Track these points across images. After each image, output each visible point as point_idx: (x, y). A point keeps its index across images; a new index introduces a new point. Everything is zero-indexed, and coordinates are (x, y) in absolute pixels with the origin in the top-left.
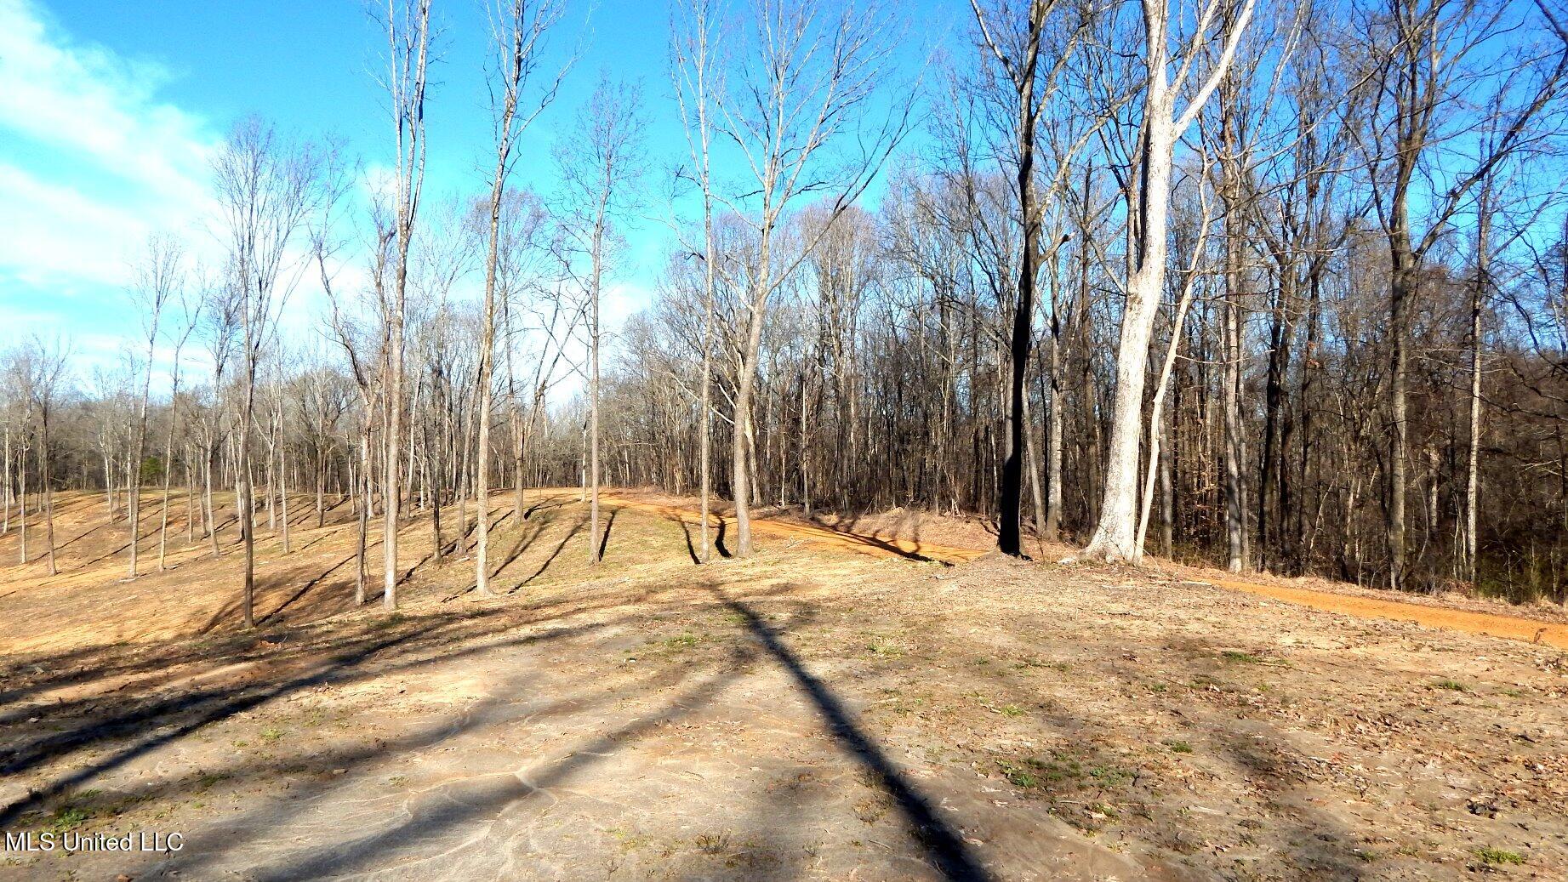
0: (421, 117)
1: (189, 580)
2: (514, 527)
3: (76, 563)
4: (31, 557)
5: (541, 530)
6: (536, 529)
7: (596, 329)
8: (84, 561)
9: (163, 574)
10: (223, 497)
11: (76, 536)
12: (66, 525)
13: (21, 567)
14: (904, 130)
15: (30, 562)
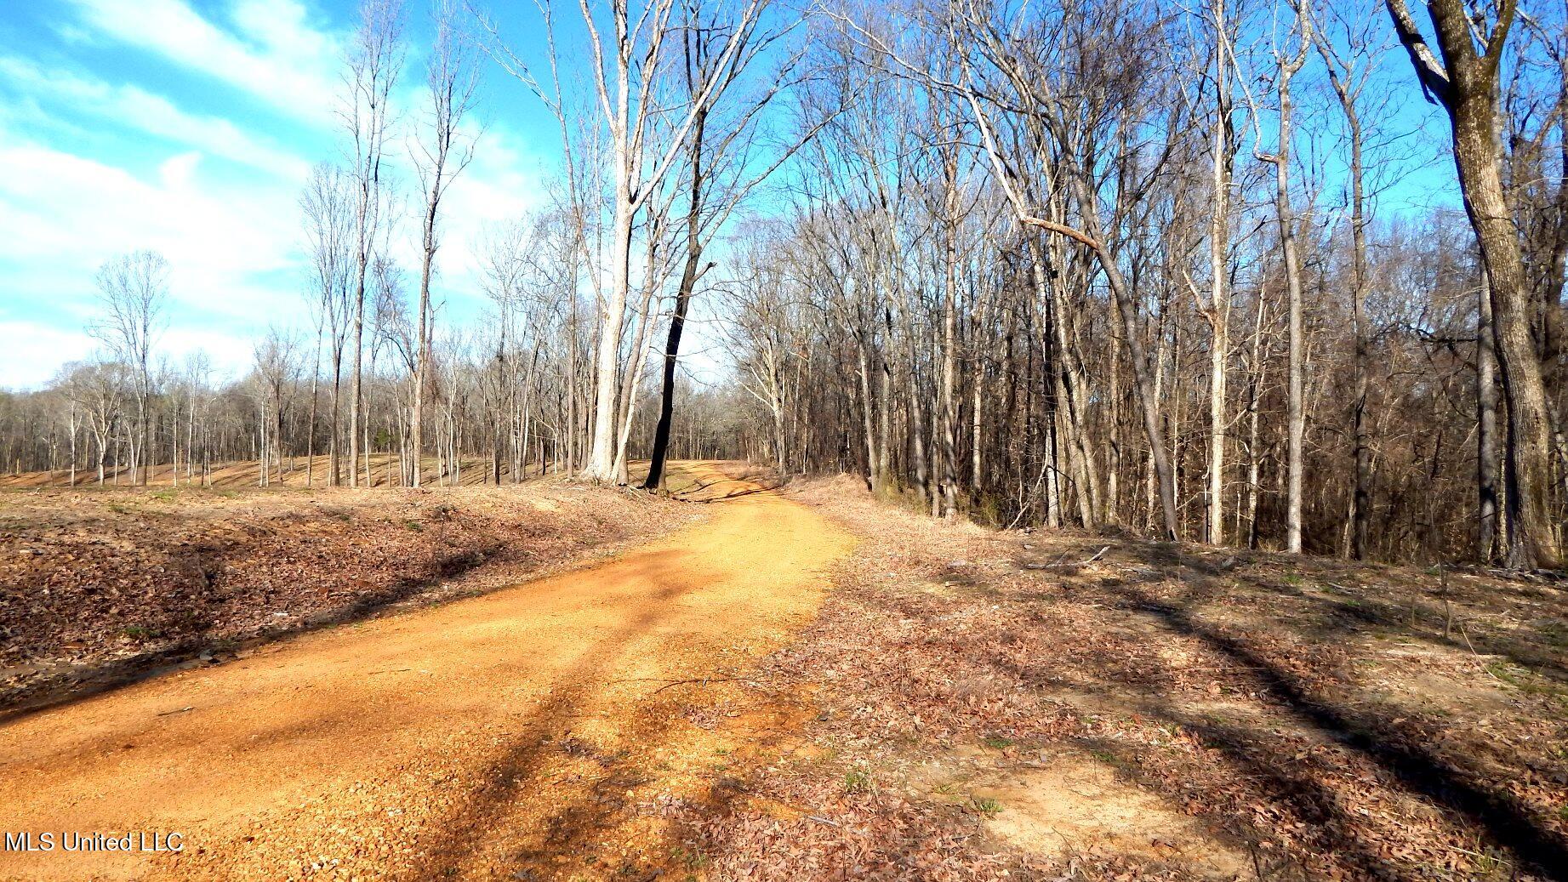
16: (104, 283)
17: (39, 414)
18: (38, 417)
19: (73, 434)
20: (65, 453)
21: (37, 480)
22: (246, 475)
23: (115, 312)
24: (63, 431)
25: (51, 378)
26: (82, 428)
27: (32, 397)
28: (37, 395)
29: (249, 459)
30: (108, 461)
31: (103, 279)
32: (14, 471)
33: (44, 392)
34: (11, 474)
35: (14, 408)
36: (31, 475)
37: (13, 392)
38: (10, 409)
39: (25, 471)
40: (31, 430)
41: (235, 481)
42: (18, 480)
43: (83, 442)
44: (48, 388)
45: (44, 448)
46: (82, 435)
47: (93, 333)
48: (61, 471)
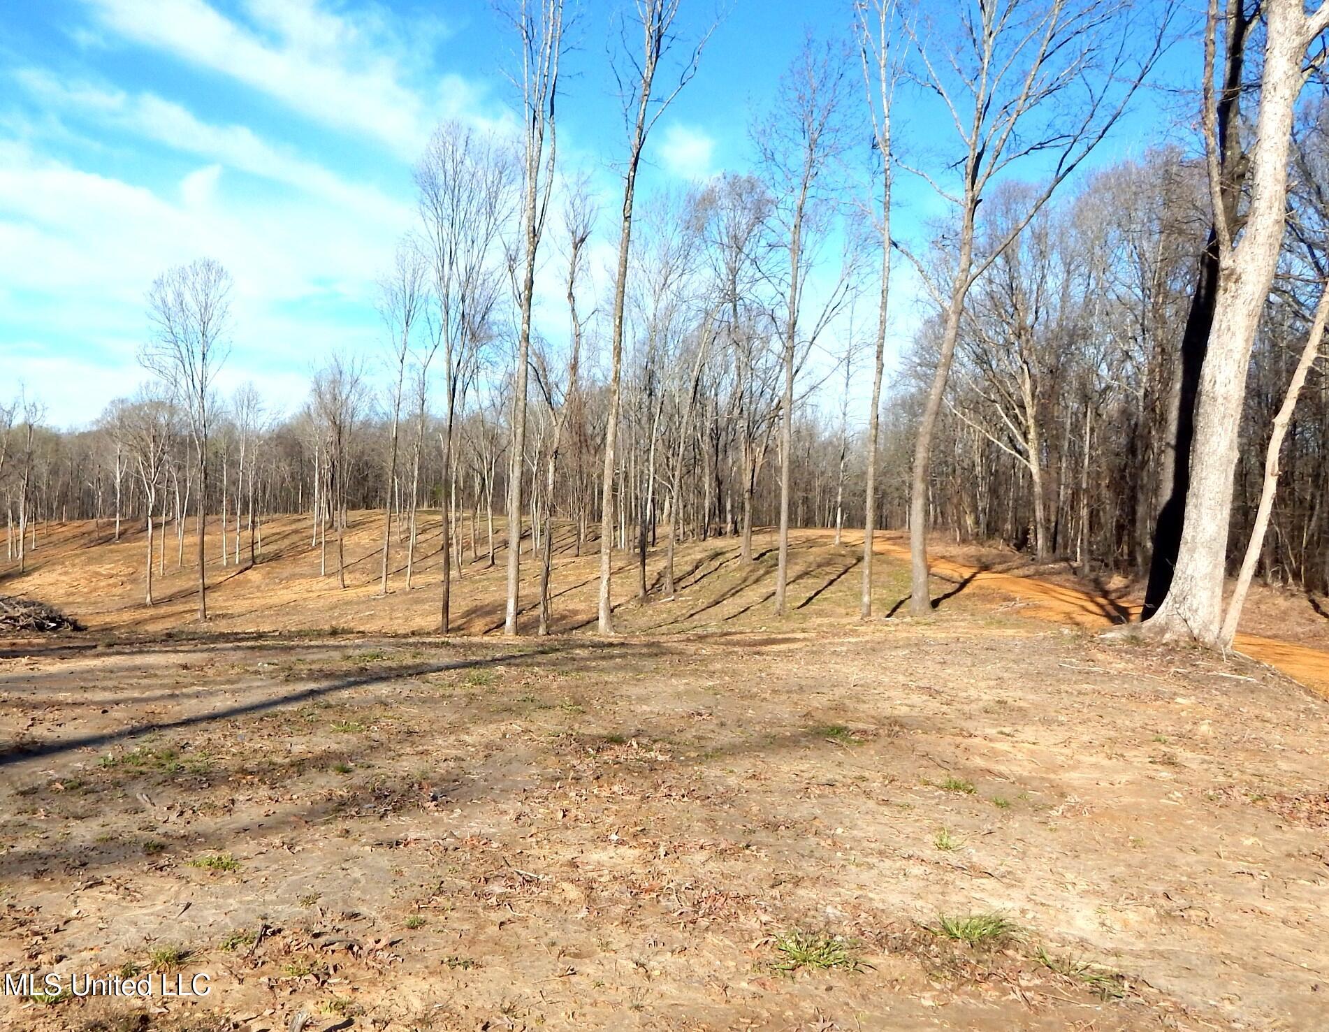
0: (552, 113)
1: (423, 601)
2: (740, 569)
3: (364, 578)
4: (329, 570)
5: (767, 573)
6: (762, 572)
7: (791, 337)
8: (372, 577)
9: (409, 593)
10: (500, 523)
11: (369, 553)
12: (363, 542)
13: (320, 579)
14: (1158, 53)
15: (328, 575)
16: (159, 303)
17: (86, 457)
18: (85, 459)
19: (119, 480)
20: (110, 500)
21: (83, 530)
22: (296, 532)
23: (170, 337)
24: (109, 478)
25: (99, 416)
26: (127, 473)
27: (77, 437)
28: (83, 436)
29: (296, 511)
30: (156, 512)
31: (157, 296)
32: (61, 519)
33: (90, 433)
34: (57, 522)
35: (61, 449)
36: (77, 523)
37: (61, 432)
38: (57, 450)
39: (71, 518)
40: (77, 476)
41: (285, 537)
42: (64, 529)
43: (128, 488)
44: (95, 428)
45: (90, 494)
46: (127, 481)
47: (147, 363)
48: (105, 520)
